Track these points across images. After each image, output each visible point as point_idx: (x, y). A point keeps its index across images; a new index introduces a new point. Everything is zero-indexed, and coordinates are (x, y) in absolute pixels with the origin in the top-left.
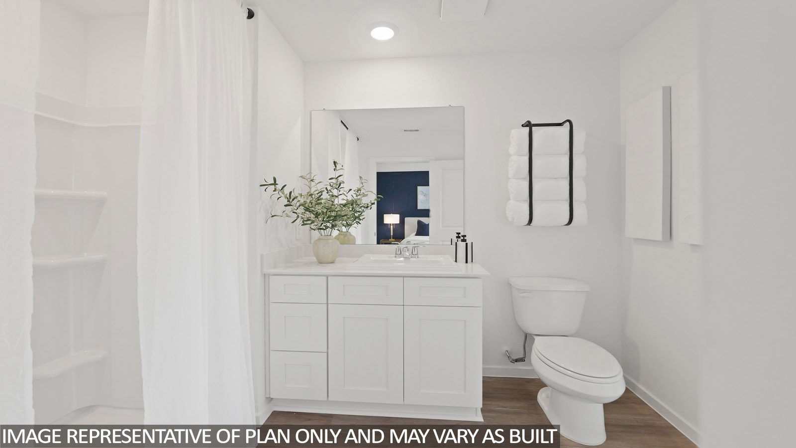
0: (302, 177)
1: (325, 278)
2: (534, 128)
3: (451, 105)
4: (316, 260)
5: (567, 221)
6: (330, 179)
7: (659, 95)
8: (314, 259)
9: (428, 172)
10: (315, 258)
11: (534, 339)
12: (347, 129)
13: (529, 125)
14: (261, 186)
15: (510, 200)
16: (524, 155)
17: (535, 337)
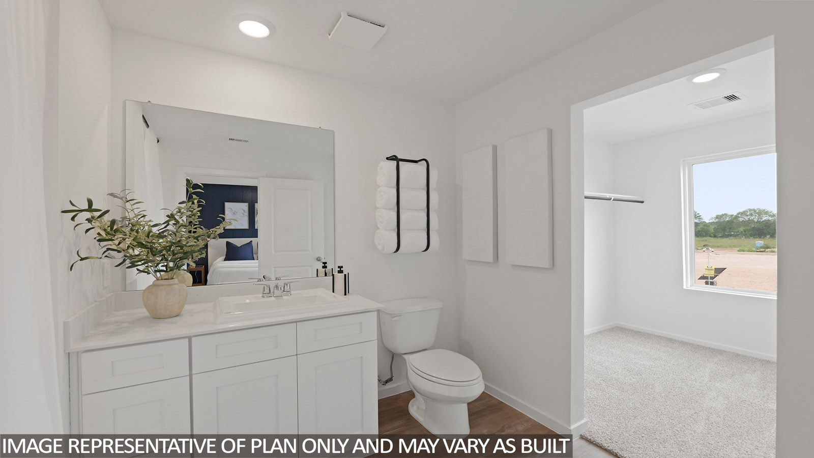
0: (112, 195)
1: (187, 340)
2: (400, 163)
3: (322, 128)
4: (149, 315)
5: (425, 247)
6: (180, 203)
7: (490, 150)
8: (143, 312)
9: (257, 187)
10: (145, 310)
11: (404, 359)
12: (148, 126)
13: (394, 158)
14: (63, 212)
15: (378, 229)
16: (392, 188)
17: (405, 356)
